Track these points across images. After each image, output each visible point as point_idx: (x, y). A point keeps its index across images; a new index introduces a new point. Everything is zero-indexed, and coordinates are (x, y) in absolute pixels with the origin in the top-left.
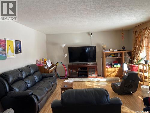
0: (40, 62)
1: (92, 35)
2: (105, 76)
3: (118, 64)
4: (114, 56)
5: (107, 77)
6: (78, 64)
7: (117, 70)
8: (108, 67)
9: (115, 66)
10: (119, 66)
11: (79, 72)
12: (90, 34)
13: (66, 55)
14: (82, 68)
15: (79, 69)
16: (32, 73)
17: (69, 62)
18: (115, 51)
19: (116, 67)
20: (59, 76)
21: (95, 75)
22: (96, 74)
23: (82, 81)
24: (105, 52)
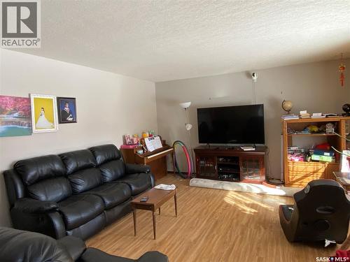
0: (132, 140)
1: (255, 78)
2: (287, 182)
3: (325, 154)
4: (316, 129)
5: (290, 184)
6: (218, 148)
7: (322, 168)
8: (297, 160)
9: (315, 157)
10: (327, 158)
11: (220, 166)
12: (250, 75)
13: (189, 127)
14: (229, 157)
15: (221, 159)
16: (98, 162)
17: (200, 142)
18: (317, 116)
19: (318, 161)
20: (181, 170)
21: (258, 178)
22: (262, 175)
23: (220, 188)
24: (287, 119)
